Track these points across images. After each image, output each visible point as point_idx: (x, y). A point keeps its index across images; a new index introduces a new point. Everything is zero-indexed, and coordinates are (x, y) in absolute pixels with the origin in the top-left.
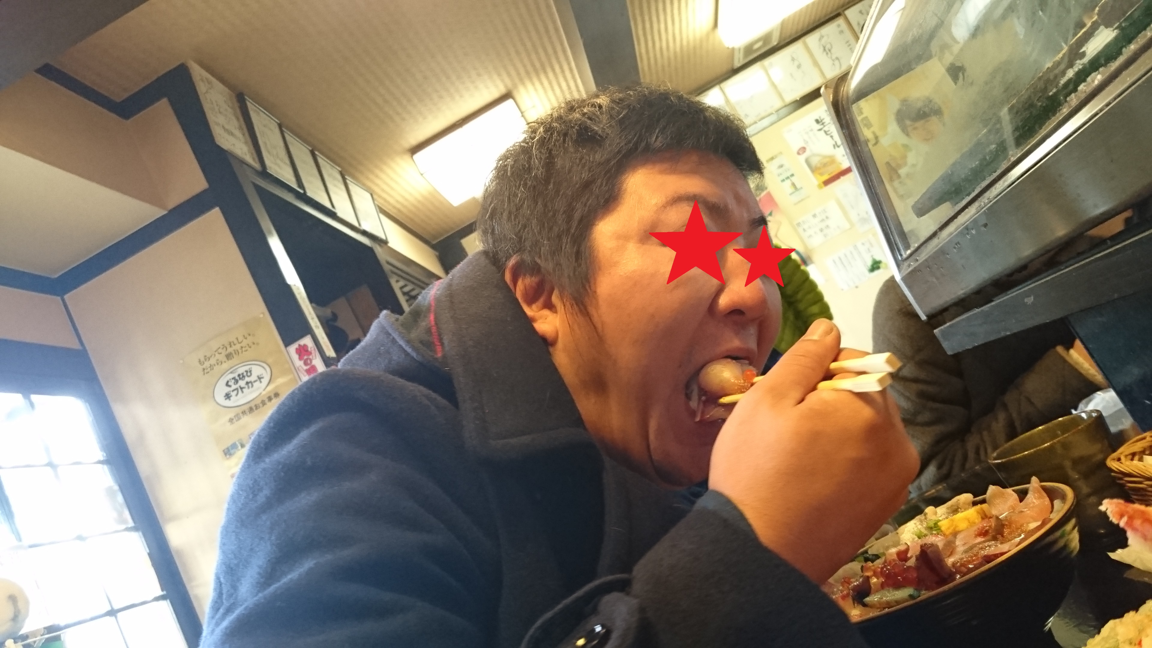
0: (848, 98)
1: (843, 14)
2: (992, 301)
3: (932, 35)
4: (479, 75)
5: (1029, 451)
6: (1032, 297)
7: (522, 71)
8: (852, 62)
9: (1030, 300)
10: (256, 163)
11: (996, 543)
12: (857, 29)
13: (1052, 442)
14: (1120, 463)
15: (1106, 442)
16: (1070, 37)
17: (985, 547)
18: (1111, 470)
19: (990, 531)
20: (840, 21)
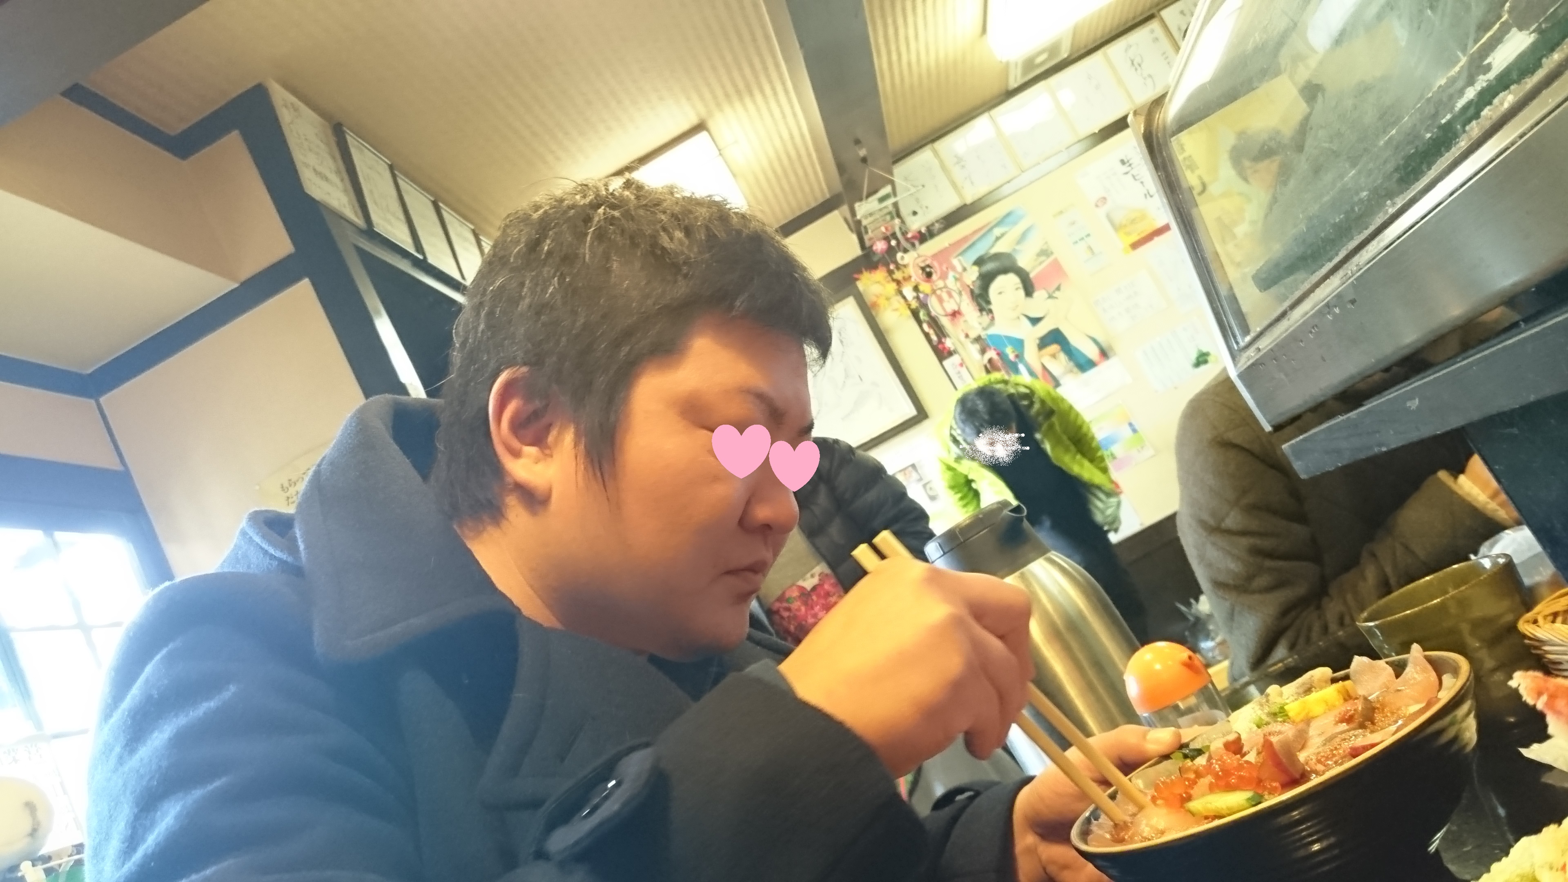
0: (1165, 128)
1: (1158, 15)
2: (1361, 405)
3: (1281, 41)
4: (661, 99)
5: (1412, 610)
6: (1417, 401)
7: (719, 92)
8: (1171, 80)
9: (1414, 404)
10: (358, 217)
11: (1364, 732)
12: (1177, 35)
13: (1443, 598)
14: (1538, 626)
15: (1517, 599)
16: (1470, 42)
17: (1349, 737)
18: (1524, 636)
19: (1356, 717)
20: (1154, 25)
